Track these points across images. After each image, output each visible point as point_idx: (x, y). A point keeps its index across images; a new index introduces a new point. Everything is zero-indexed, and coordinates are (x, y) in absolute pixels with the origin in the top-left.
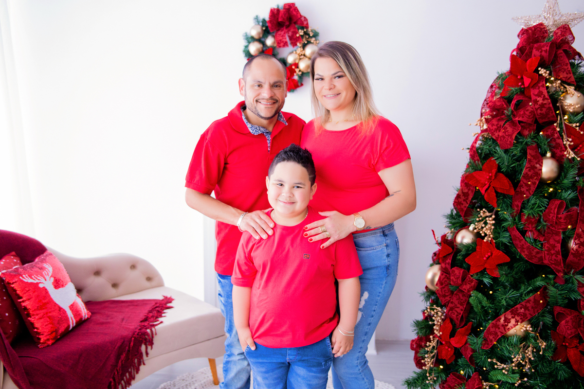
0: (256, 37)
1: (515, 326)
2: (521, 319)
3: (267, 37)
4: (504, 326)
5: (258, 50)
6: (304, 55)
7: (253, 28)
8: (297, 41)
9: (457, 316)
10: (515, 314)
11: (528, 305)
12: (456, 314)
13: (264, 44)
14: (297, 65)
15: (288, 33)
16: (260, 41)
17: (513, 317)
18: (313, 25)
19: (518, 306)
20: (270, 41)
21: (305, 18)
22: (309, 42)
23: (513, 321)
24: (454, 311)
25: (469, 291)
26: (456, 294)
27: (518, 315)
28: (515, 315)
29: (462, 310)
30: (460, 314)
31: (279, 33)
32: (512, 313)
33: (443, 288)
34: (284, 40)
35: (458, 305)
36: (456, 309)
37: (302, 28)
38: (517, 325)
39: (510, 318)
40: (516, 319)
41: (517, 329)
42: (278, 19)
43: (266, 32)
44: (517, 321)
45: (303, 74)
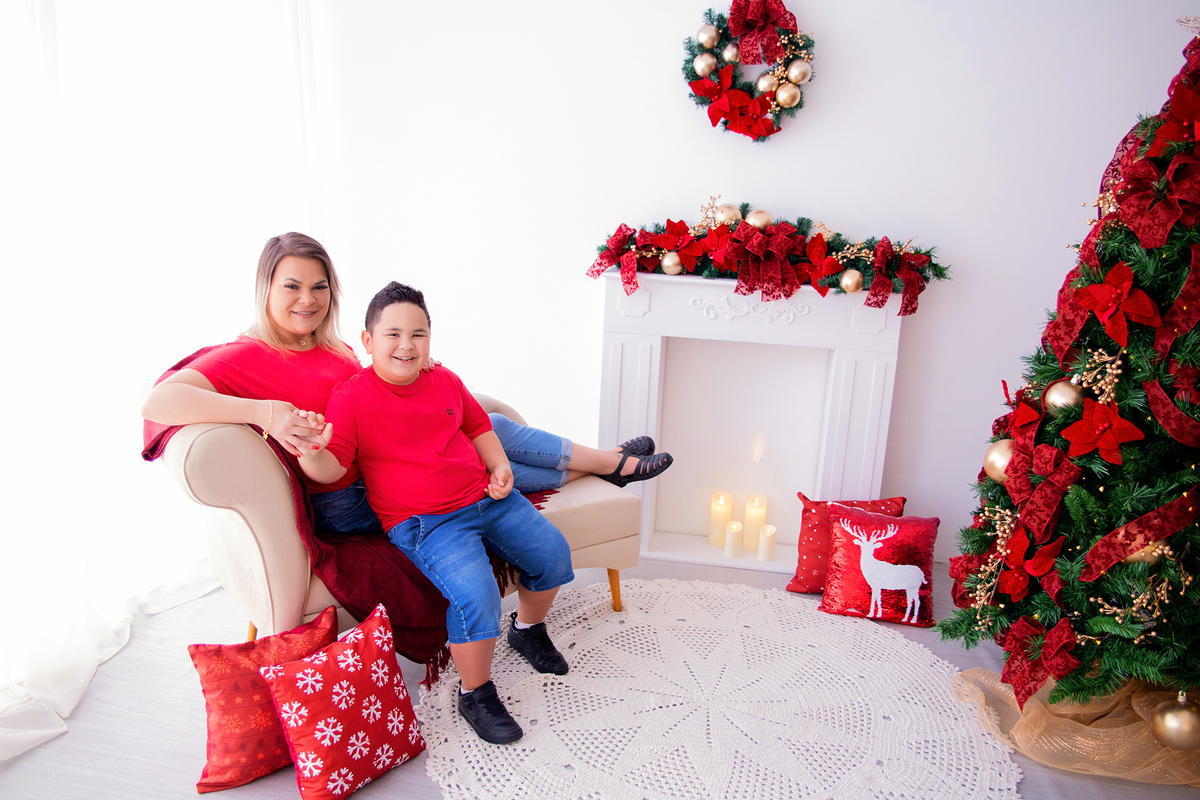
0: (708, 45)
1: (1143, 546)
2: (1154, 535)
3: (725, 47)
4: (1124, 546)
5: (710, 66)
6: (787, 79)
7: (701, 30)
8: (776, 54)
9: (1039, 524)
10: (1143, 526)
11: (1169, 513)
12: (1037, 521)
13: (718, 57)
14: (773, 96)
15: (762, 40)
16: (714, 51)
17: (1140, 532)
18: (804, 28)
19: (1151, 514)
20: (729, 54)
21: (791, 14)
22: (796, 57)
23: (1140, 539)
24: (1034, 517)
25: (1066, 485)
26: (1041, 489)
27: (1151, 528)
28: (1144, 529)
29: (1048, 515)
30: (1045, 522)
31: (747, 39)
32: (1139, 524)
33: (1018, 477)
34: (755, 51)
35: (1042, 508)
36: (1038, 513)
37: (787, 33)
38: (1148, 544)
39: (1135, 532)
40: (1146, 536)
41: (1146, 552)
42: (746, 15)
43: (724, 36)
44: (1147, 539)
45: (783, 109)
